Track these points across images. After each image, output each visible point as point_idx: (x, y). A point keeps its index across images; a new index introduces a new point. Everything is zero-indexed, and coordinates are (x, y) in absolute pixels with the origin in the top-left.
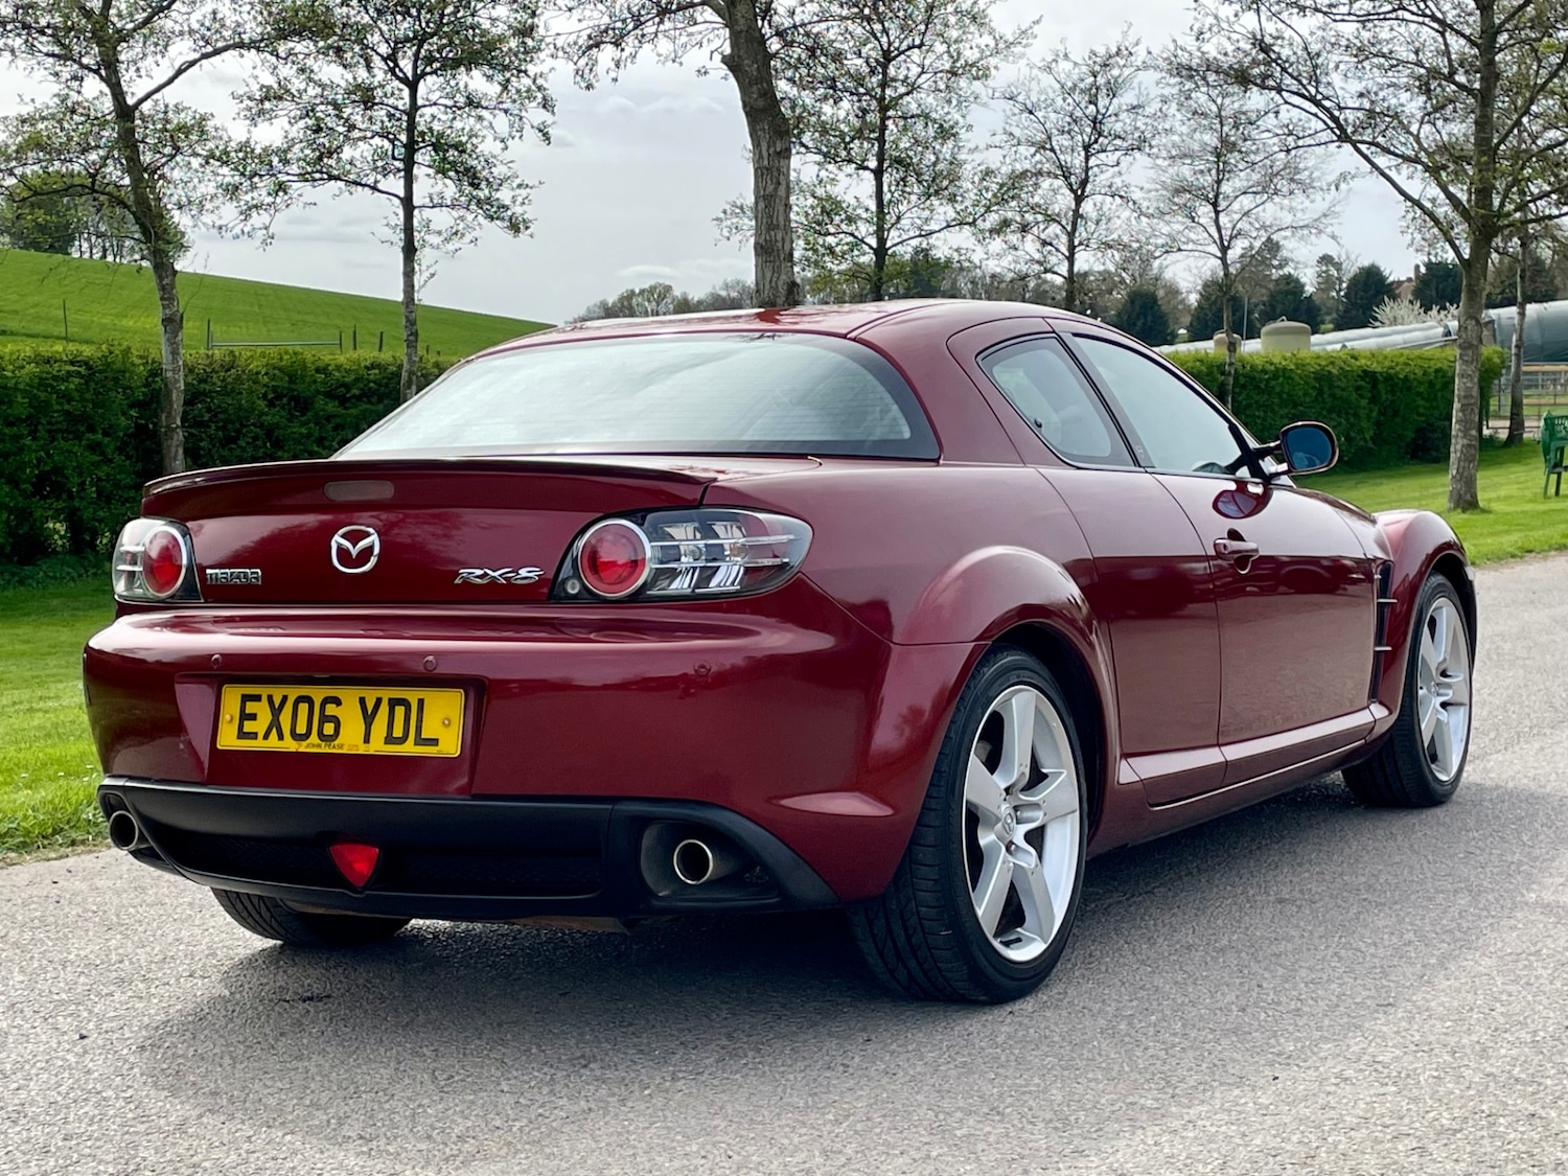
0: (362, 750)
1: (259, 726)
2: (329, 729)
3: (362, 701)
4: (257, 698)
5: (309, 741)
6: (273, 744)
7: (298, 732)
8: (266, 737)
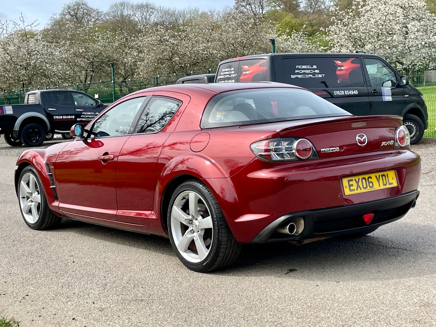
0: (379, 188)
1: (354, 187)
2: (371, 185)
3: (376, 176)
4: (352, 180)
5: (368, 188)
6: (359, 191)
7: (364, 187)
8: (357, 189)
